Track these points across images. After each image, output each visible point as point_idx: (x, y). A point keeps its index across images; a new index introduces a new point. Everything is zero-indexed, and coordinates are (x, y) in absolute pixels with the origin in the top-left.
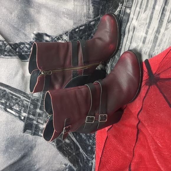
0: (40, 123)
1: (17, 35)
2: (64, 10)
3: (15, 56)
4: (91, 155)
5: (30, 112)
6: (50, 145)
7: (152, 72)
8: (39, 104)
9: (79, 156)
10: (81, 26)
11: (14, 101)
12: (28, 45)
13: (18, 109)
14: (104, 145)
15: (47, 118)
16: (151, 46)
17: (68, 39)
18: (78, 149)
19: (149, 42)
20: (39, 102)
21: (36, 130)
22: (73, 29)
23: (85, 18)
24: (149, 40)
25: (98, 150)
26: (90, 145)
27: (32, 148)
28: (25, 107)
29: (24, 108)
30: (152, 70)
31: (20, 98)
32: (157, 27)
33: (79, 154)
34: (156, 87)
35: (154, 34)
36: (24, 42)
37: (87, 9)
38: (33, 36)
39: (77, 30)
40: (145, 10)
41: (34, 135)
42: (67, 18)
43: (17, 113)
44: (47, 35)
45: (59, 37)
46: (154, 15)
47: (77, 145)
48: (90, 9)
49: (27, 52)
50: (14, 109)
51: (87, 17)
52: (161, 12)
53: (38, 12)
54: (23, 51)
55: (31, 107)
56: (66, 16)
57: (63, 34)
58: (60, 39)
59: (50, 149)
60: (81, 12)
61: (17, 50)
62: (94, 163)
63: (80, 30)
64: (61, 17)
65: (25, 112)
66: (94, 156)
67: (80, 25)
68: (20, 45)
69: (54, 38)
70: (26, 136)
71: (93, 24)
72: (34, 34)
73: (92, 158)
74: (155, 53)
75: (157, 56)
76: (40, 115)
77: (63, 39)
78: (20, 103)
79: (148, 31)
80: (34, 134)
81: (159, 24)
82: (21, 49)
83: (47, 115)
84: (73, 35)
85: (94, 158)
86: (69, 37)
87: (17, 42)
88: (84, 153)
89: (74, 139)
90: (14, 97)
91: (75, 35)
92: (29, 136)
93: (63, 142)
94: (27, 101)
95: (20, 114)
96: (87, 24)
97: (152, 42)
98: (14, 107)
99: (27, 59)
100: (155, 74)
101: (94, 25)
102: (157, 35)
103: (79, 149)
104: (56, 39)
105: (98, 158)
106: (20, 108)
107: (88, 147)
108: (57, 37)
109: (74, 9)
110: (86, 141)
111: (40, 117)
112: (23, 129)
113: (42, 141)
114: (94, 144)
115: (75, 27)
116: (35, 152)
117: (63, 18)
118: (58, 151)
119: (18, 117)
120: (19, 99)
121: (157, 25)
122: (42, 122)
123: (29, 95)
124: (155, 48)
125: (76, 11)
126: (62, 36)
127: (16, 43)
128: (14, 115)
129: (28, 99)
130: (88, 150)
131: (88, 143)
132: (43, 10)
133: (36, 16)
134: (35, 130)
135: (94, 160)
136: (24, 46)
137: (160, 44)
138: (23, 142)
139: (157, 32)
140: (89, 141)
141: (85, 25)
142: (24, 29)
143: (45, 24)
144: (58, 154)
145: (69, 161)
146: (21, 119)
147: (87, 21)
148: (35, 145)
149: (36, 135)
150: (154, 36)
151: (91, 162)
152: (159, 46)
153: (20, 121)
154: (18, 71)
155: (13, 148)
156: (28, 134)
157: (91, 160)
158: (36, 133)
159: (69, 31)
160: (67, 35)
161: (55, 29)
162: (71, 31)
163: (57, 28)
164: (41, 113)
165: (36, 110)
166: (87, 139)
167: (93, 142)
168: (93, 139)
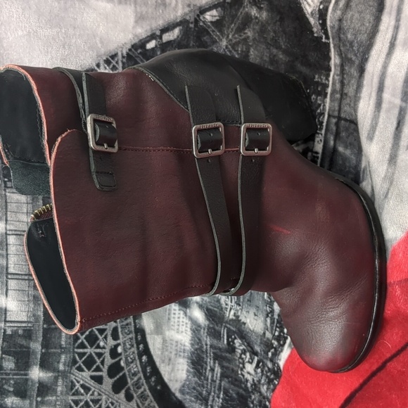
5: (6, 387)
8: (36, 346)
10: (165, 30)
15: (74, 394)
20: (36, 341)
22: (136, 41)
39: (151, 45)
63: (164, 47)
67: (161, 23)
71: (214, 19)
76: (44, 389)
83: (72, 382)
96: (188, 18)
101: (218, 24)
111: (47, 395)
115: (142, 32)
141: (183, 23)
143: (20, 33)
147: (189, 6)
159: (122, 51)
160: (114, 66)
161: (64, 47)
162: (130, 50)
163: (70, 46)
164: (47, 380)
165: (26, 375)
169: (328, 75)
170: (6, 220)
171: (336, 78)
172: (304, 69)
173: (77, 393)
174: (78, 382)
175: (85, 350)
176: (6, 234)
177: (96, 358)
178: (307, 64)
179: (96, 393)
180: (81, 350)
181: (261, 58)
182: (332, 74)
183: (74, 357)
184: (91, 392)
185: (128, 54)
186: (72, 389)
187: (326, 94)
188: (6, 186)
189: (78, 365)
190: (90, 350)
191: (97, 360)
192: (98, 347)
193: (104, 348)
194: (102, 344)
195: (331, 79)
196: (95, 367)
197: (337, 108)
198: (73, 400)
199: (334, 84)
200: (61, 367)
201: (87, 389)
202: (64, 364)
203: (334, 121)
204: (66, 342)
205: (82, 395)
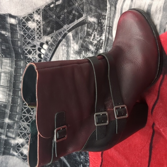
0: (11, 137)
8: (8, 111)
10: (57, 1)
14: (102, 163)
15: (20, 130)
17: (41, 19)
20: (8, 109)
21: (6, 148)
22: (47, 4)
26: (81, 163)
39: (52, 6)
41: (3, 155)
44: (11, 16)
45: (28, 17)
47: (64, 162)
57: (34, 13)
58: (30, 20)
63: (57, 6)
69: (22, 19)
76: (9, 126)
77: (34, 19)
80: (4, 153)
83: (20, 125)
84: (47, 12)
86: (42, 17)
91: (51, 13)
104: (24, 20)
107: (78, 165)
108: (25, 17)
110: (76, 157)
111: (10, 129)
113: (15, 162)
114: (87, 161)
115: (49, 1)
122: (14, 136)
126: (33, 16)
131: (79, 159)
134: (4, 148)
140: (80, 158)
149: (7, 155)
158: (6, 151)
159: (42, 8)
160: (39, 13)
161: (22, 6)
162: (45, 8)
163: (24, 5)
164: (11, 123)
165: (3, 120)
166: (77, 154)
167: (85, 159)
168: (85, 154)
169: (106, 12)
170: (1, 68)
171: (109, 12)
172: (99, 11)
173: (21, 130)
174: (22, 126)
175: (26, 115)
176: (1, 72)
177: (30, 118)
178: (100, 9)
179: (29, 131)
180: (24, 114)
181: (87, 9)
182: (107, 11)
183: (21, 117)
184: (27, 130)
185: (44, 9)
186: (20, 128)
187: (106, 18)
188: (2, 57)
189: (22, 119)
190: (27, 115)
191: (30, 119)
192: (31, 114)
193: (33, 115)
194: (32, 113)
195: (107, 13)
196: (29, 121)
197: (109, 23)
198: (20, 132)
199: (108, 15)
200: (16, 119)
201: (25, 129)
202: (18, 119)
203: (108, 28)
204: (19, 111)
205: (23, 130)
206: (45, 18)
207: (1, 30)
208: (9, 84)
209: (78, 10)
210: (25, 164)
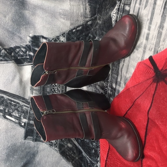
1: (11, 38)
2: (61, 10)
3: (11, 61)
4: (95, 158)
5: (30, 118)
6: (53, 150)
7: (158, 68)
9: (82, 160)
10: (78, 27)
11: (13, 107)
12: (24, 48)
13: (17, 115)
14: (109, 147)
16: (155, 42)
17: (66, 40)
18: (80, 152)
19: (152, 38)
21: (38, 136)
22: (70, 29)
23: (82, 18)
24: (153, 36)
25: (103, 153)
26: (93, 148)
27: (34, 155)
28: (25, 113)
29: (23, 114)
30: (158, 66)
31: (19, 103)
32: (160, 22)
33: (82, 158)
34: (165, 84)
35: (158, 29)
36: (20, 45)
37: (83, 9)
38: (29, 39)
39: (74, 31)
40: (145, 6)
41: (35, 142)
42: (64, 19)
43: (17, 119)
44: (43, 37)
45: (56, 39)
46: (156, 10)
47: (79, 149)
48: (87, 8)
49: (23, 56)
50: (14, 116)
51: (84, 17)
52: (163, 7)
53: (34, 14)
54: (19, 55)
55: (31, 112)
56: (62, 16)
57: (60, 35)
58: (57, 41)
59: (53, 155)
60: (77, 12)
61: (13, 54)
62: (99, 166)
63: (77, 31)
64: (57, 18)
65: (25, 118)
66: (99, 159)
67: (77, 25)
68: (15, 49)
69: (51, 40)
70: (28, 143)
71: (90, 24)
72: (30, 36)
73: (96, 161)
74: (161, 48)
75: (163, 51)
77: (60, 40)
78: (20, 109)
79: (150, 27)
80: (36, 140)
81: (162, 19)
82: (17, 53)
84: (70, 35)
85: (98, 161)
86: (66, 39)
87: (12, 46)
88: (88, 157)
89: (76, 143)
90: (12, 103)
91: (73, 36)
92: (30, 143)
93: (66, 146)
94: (26, 106)
95: (20, 121)
96: (84, 24)
97: (156, 38)
98: (14, 114)
99: (23, 64)
100: (161, 70)
102: (161, 30)
103: (82, 153)
104: (53, 41)
105: (103, 161)
106: (20, 114)
107: (91, 151)
108: (54, 38)
109: (70, 10)
110: (89, 144)
112: (23, 136)
113: (44, 147)
114: (98, 147)
115: (72, 27)
116: (37, 159)
117: (60, 19)
118: (61, 156)
119: (18, 123)
120: (18, 105)
121: (160, 21)
123: (28, 99)
124: (159, 44)
125: (72, 11)
126: (59, 38)
127: (11, 48)
128: (13, 121)
129: (28, 104)
130: (92, 154)
131: (91, 146)
132: (39, 12)
133: (32, 18)
134: (36, 136)
135: (99, 163)
136: (20, 50)
137: (165, 39)
138: (25, 149)
139: (160, 28)
140: (92, 144)
141: (82, 25)
142: (19, 32)
143: (41, 26)
144: (61, 159)
145: (73, 166)
146: (21, 126)
147: (84, 21)
148: (38, 151)
149: (38, 142)
150: (158, 31)
151: (95, 165)
152: (164, 41)
153: (21, 128)
154: (15, 76)
155: (15, 156)
156: (30, 141)
157: (96, 163)
158: (38, 139)
159: (66, 32)
160: (64, 36)
162: (69, 32)
163: (53, 30)
166: (90, 142)
167: (96, 145)
168: (97, 142)
181: (100, 33)
185: (68, 33)
206: (68, 39)
207: (35, 48)
208: (39, 88)
209: (93, 33)
210: (51, 149)
